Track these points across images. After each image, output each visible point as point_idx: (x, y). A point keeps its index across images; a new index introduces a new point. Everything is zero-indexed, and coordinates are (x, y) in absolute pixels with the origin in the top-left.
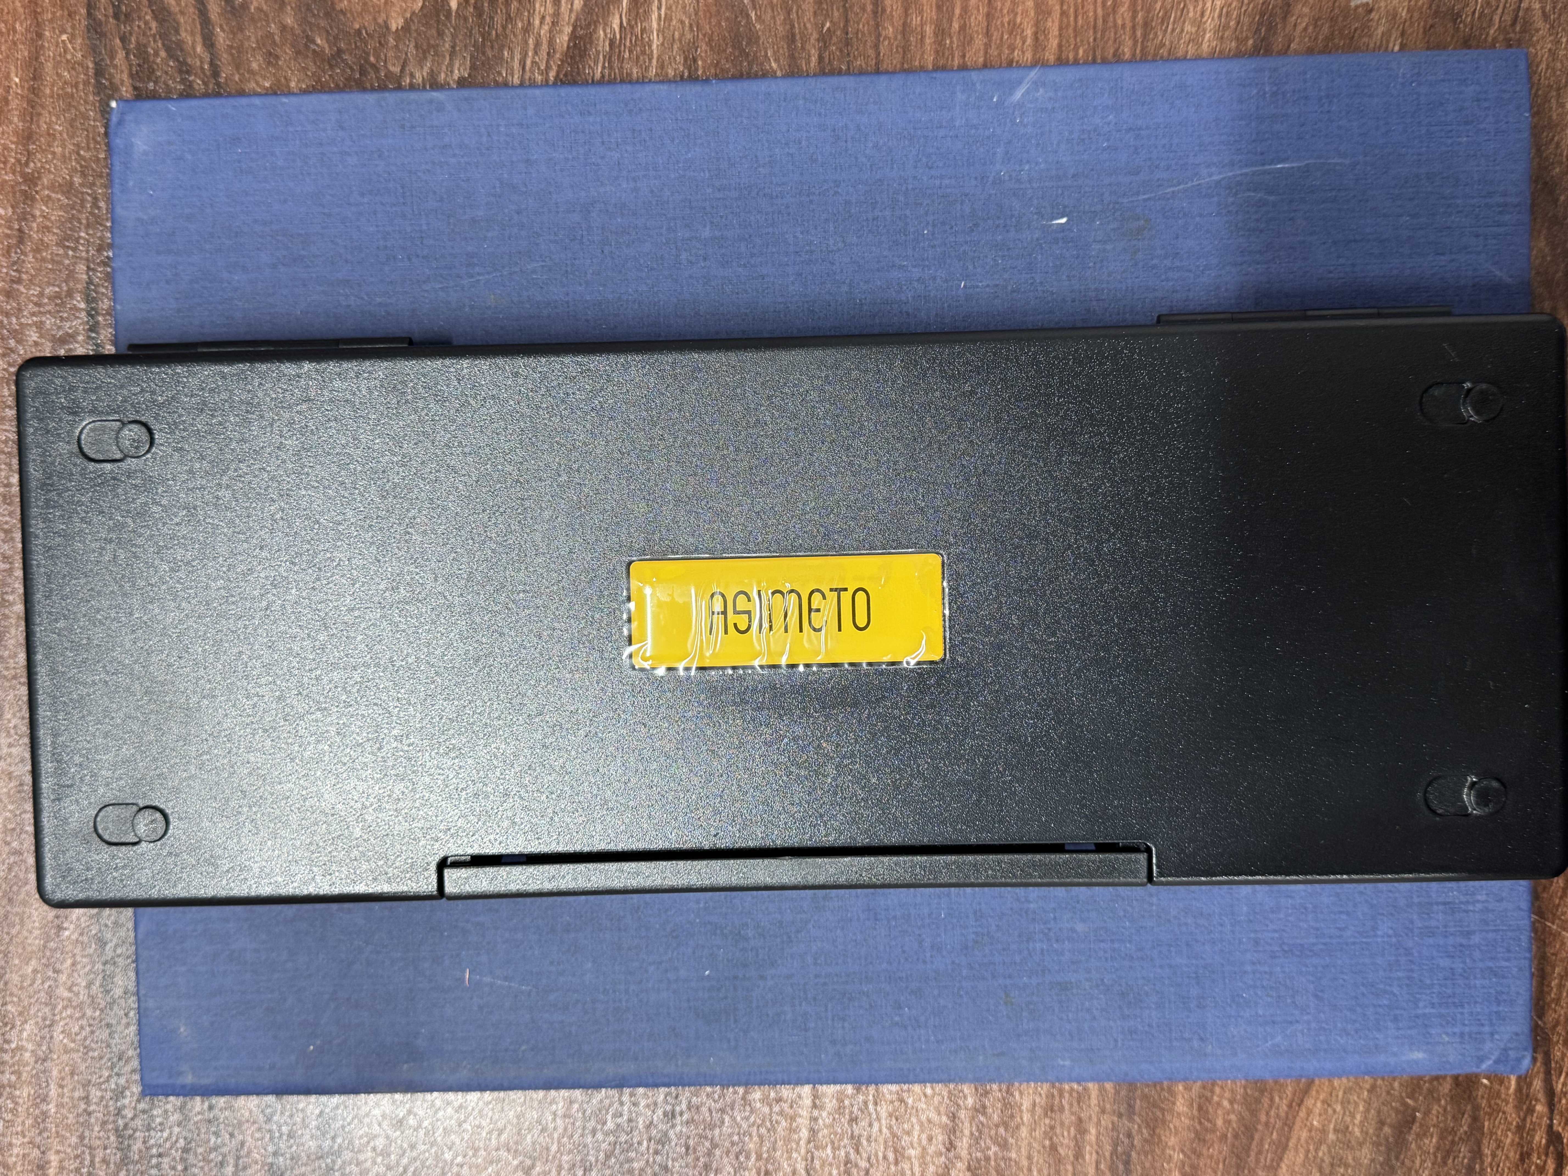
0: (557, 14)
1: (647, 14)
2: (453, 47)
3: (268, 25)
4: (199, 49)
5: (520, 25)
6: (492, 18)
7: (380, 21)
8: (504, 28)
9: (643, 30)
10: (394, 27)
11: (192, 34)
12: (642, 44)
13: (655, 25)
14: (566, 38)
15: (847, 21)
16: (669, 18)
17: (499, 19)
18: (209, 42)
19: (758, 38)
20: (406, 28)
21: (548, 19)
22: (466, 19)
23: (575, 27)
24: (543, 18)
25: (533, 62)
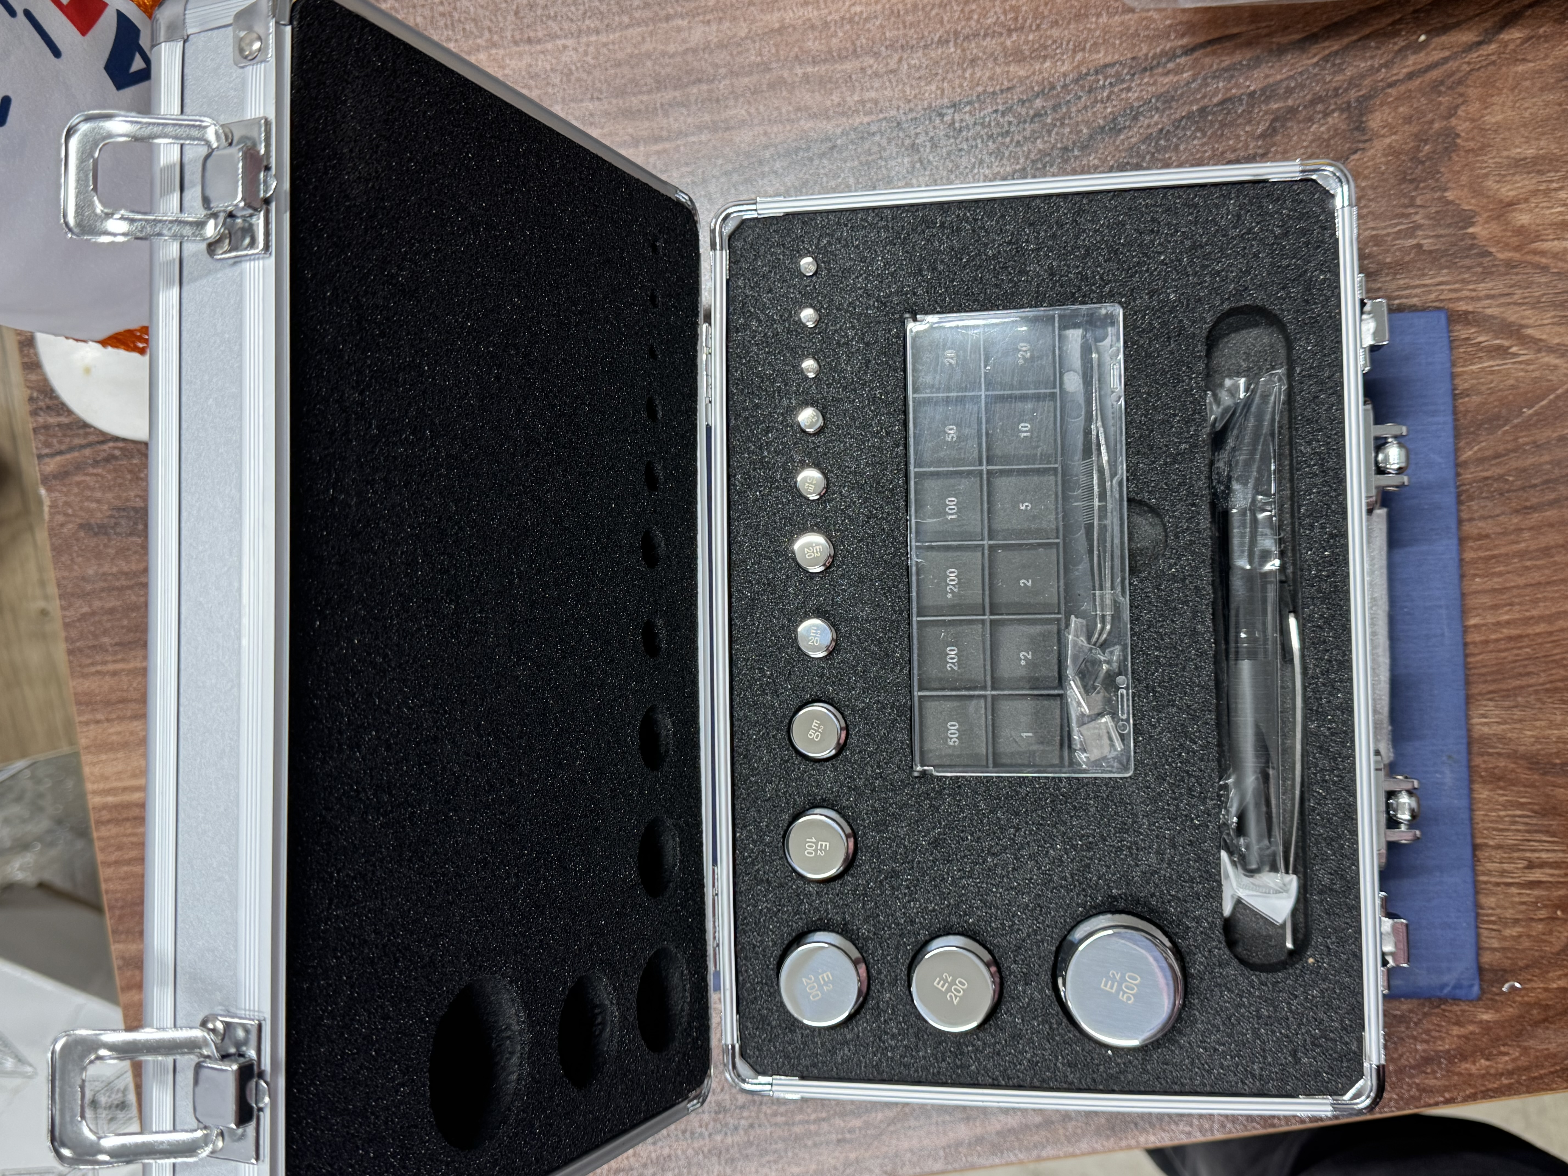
0: (1479, 299)
1: (1492, 358)
2: (1441, 236)
3: (1431, 111)
4: (1405, 71)
5: (1466, 276)
6: (1467, 257)
7: (1449, 185)
8: (1462, 267)
9: (1480, 358)
10: (1446, 194)
11: (1414, 64)
12: (1472, 359)
13: (1486, 364)
14: (1464, 308)
15: (1515, 491)
16: (1492, 373)
17: (1468, 262)
18: (1410, 76)
19: (1492, 434)
20: (1449, 203)
21: (1474, 294)
22: (1462, 240)
23: (1473, 312)
24: (1474, 290)
25: (1443, 290)
